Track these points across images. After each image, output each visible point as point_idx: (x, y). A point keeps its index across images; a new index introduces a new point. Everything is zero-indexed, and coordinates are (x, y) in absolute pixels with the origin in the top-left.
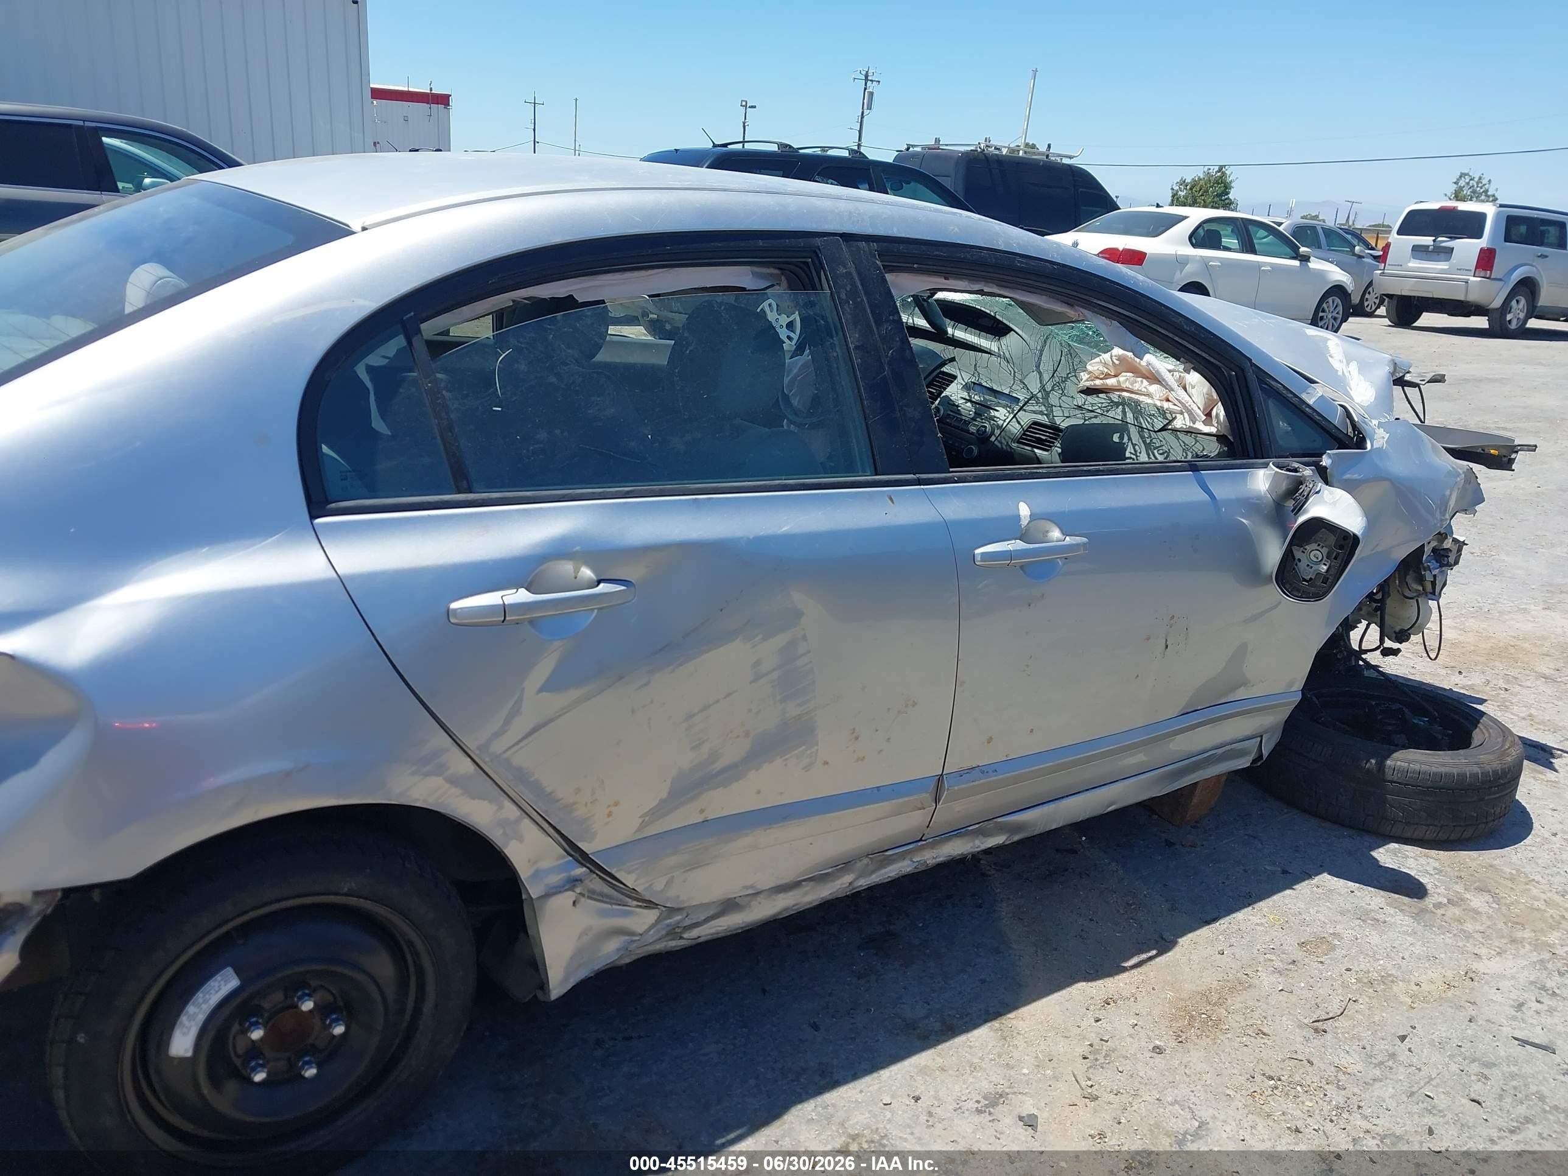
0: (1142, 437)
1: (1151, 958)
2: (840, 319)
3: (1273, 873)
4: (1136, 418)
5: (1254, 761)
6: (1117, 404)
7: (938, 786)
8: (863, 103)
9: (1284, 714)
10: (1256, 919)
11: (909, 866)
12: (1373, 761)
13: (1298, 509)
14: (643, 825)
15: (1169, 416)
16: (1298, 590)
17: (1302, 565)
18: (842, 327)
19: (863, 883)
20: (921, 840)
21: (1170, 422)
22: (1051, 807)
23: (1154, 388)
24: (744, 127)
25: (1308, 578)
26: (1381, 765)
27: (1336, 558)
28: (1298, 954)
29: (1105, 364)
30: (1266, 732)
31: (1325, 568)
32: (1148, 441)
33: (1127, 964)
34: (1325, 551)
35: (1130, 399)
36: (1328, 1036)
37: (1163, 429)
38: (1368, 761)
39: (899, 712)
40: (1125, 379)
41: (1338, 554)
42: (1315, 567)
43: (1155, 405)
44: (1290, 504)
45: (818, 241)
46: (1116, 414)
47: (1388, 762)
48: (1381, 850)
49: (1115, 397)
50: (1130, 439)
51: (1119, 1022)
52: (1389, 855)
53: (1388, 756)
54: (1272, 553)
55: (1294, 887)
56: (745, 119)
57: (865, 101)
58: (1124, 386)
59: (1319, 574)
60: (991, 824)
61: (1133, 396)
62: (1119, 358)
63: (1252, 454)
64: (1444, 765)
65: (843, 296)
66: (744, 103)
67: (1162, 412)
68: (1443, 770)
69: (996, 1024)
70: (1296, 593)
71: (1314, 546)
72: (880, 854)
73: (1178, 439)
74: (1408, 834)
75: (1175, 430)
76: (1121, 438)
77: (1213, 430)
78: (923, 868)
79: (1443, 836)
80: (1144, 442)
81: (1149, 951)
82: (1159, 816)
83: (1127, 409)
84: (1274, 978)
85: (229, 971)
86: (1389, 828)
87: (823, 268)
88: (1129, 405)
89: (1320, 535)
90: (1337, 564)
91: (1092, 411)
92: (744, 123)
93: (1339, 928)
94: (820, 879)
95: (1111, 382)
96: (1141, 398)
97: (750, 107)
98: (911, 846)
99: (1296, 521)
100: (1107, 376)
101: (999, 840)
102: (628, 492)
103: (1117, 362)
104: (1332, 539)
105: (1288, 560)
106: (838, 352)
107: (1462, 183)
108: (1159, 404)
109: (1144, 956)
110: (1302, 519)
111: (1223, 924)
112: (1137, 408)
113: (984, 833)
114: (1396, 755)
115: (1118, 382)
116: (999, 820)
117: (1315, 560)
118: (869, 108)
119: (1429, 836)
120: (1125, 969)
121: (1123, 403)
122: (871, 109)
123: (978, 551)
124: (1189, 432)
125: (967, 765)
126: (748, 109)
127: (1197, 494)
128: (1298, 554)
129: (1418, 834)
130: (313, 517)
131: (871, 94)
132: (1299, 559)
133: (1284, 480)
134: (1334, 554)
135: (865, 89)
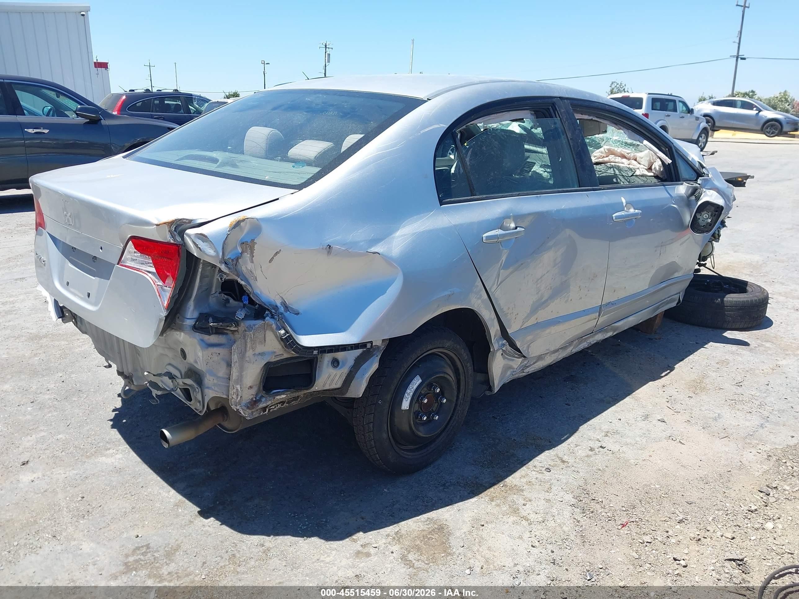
0: (625, 179)
1: (669, 373)
2: (564, 128)
3: (693, 344)
4: (620, 172)
5: (677, 304)
6: (611, 168)
7: (600, 309)
9: (687, 284)
10: (697, 358)
11: (586, 344)
12: (719, 300)
13: (698, 199)
14: (523, 323)
15: (633, 170)
16: (700, 230)
17: (700, 221)
18: (565, 132)
19: (575, 351)
20: (592, 333)
21: (635, 172)
22: (625, 321)
23: (624, 160)
25: (703, 225)
26: (722, 301)
27: (714, 216)
28: (718, 366)
29: (602, 152)
30: (681, 291)
31: (710, 220)
32: (628, 180)
33: (663, 375)
34: (710, 214)
35: (615, 165)
36: (743, 387)
37: (632, 176)
38: (717, 300)
39: (592, 279)
40: (612, 158)
41: (715, 214)
42: (706, 221)
43: (626, 167)
44: (693, 198)
45: (554, 100)
46: (611, 171)
47: (725, 299)
48: (725, 333)
49: (608, 164)
50: (620, 180)
51: (671, 391)
52: (729, 334)
53: (724, 297)
54: (688, 219)
55: (705, 347)
57: (326, 58)
58: (612, 160)
59: (708, 223)
60: (609, 327)
61: (616, 164)
62: (608, 150)
63: (674, 179)
64: (745, 298)
65: (565, 120)
66: (263, 62)
67: (631, 169)
68: (745, 299)
69: (630, 396)
70: (698, 231)
71: (705, 212)
72: (581, 338)
73: (638, 178)
74: (733, 327)
75: (636, 176)
76: (617, 180)
77: (652, 174)
78: (590, 345)
79: (746, 326)
80: (627, 181)
81: (667, 371)
82: (641, 331)
83: (615, 169)
84: (715, 373)
85: (418, 377)
86: (726, 326)
87: (556, 109)
88: (616, 168)
89: (708, 207)
90: (715, 218)
91: (600, 171)
92: (264, 72)
93: (727, 357)
94: (564, 348)
95: (606, 159)
96: (620, 165)
98: (589, 335)
99: (697, 204)
100: (604, 157)
101: (610, 334)
102: (519, 194)
103: (607, 151)
104: (713, 208)
105: (695, 220)
106: (564, 141)
107: (613, 86)
108: (628, 166)
109: (666, 372)
110: (700, 203)
111: (686, 360)
112: (619, 168)
113: (607, 331)
114: (727, 296)
115: (609, 159)
116: (613, 325)
117: (706, 218)
119: (741, 326)
120: (663, 377)
121: (612, 167)
122: (329, 62)
123: (614, 215)
124: (643, 176)
125: (608, 302)
126: (265, 65)
127: (666, 195)
128: (698, 216)
129: (737, 326)
130: (441, 205)
131: (329, 55)
132: (699, 219)
133: (690, 188)
134: (714, 214)
135: (326, 52)
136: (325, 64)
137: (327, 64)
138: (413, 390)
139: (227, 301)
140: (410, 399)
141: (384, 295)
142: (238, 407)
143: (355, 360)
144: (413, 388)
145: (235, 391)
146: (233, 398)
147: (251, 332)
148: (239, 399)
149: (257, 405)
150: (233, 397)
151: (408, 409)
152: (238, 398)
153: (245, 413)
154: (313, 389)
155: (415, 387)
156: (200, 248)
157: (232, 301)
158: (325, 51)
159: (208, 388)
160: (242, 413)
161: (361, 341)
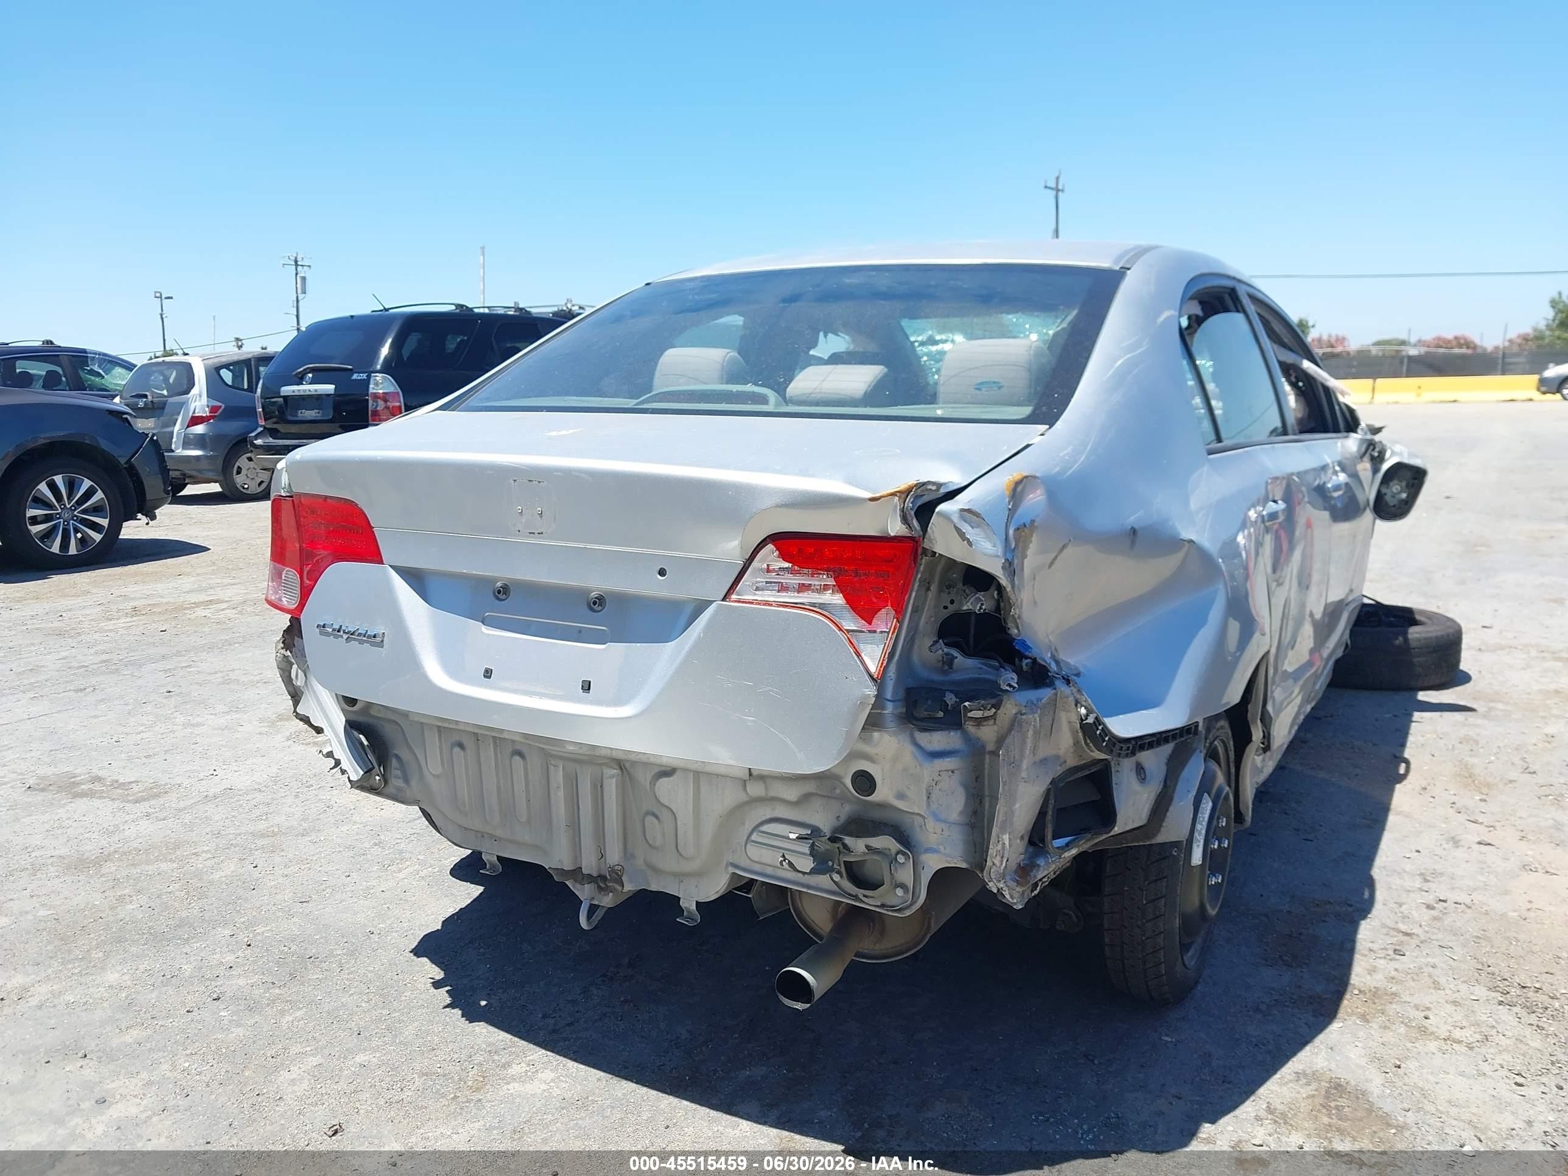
3: (1391, 718)
8: (297, 288)
10: (1421, 738)
12: (1400, 638)
13: (1381, 460)
16: (1390, 515)
17: (1388, 498)
24: (162, 318)
25: (1393, 505)
26: (1406, 640)
27: (1412, 487)
31: (1406, 495)
34: (1404, 484)
38: (1397, 639)
41: (1413, 483)
42: (1397, 496)
44: (1367, 459)
47: (1409, 636)
48: (1419, 696)
52: (1425, 697)
53: (1407, 633)
55: (1413, 720)
56: (162, 310)
57: (298, 286)
59: (1403, 499)
64: (1436, 631)
66: (158, 295)
68: (1438, 634)
70: (1387, 517)
71: (1396, 482)
85: (1206, 795)
86: (1414, 684)
87: (1238, 299)
89: (1400, 474)
90: (1413, 491)
92: (161, 315)
97: (165, 298)
99: (1381, 469)
104: (1409, 474)
105: (1379, 496)
110: (1386, 465)
111: (1410, 744)
114: (1410, 631)
117: (1397, 492)
118: (304, 292)
119: (1436, 682)
122: (305, 293)
126: (165, 301)
128: (1386, 490)
129: (1431, 683)
131: (304, 279)
132: (1385, 494)
133: (1363, 443)
134: (1410, 485)
135: (297, 274)
136: (297, 297)
137: (301, 296)
138: (1205, 823)
139: (949, 661)
140: (1202, 842)
141: (1206, 627)
142: (1001, 885)
143: (1167, 764)
144: (1204, 818)
145: (999, 847)
146: (994, 864)
147: (1036, 715)
148: (1004, 865)
149: (1032, 874)
150: (995, 861)
151: (1200, 863)
152: (1002, 864)
153: (1011, 897)
154: (1117, 830)
155: (1207, 816)
156: (968, 540)
157: (960, 660)
158: (295, 272)
159: (928, 850)
160: (1008, 896)
161: (1187, 722)
